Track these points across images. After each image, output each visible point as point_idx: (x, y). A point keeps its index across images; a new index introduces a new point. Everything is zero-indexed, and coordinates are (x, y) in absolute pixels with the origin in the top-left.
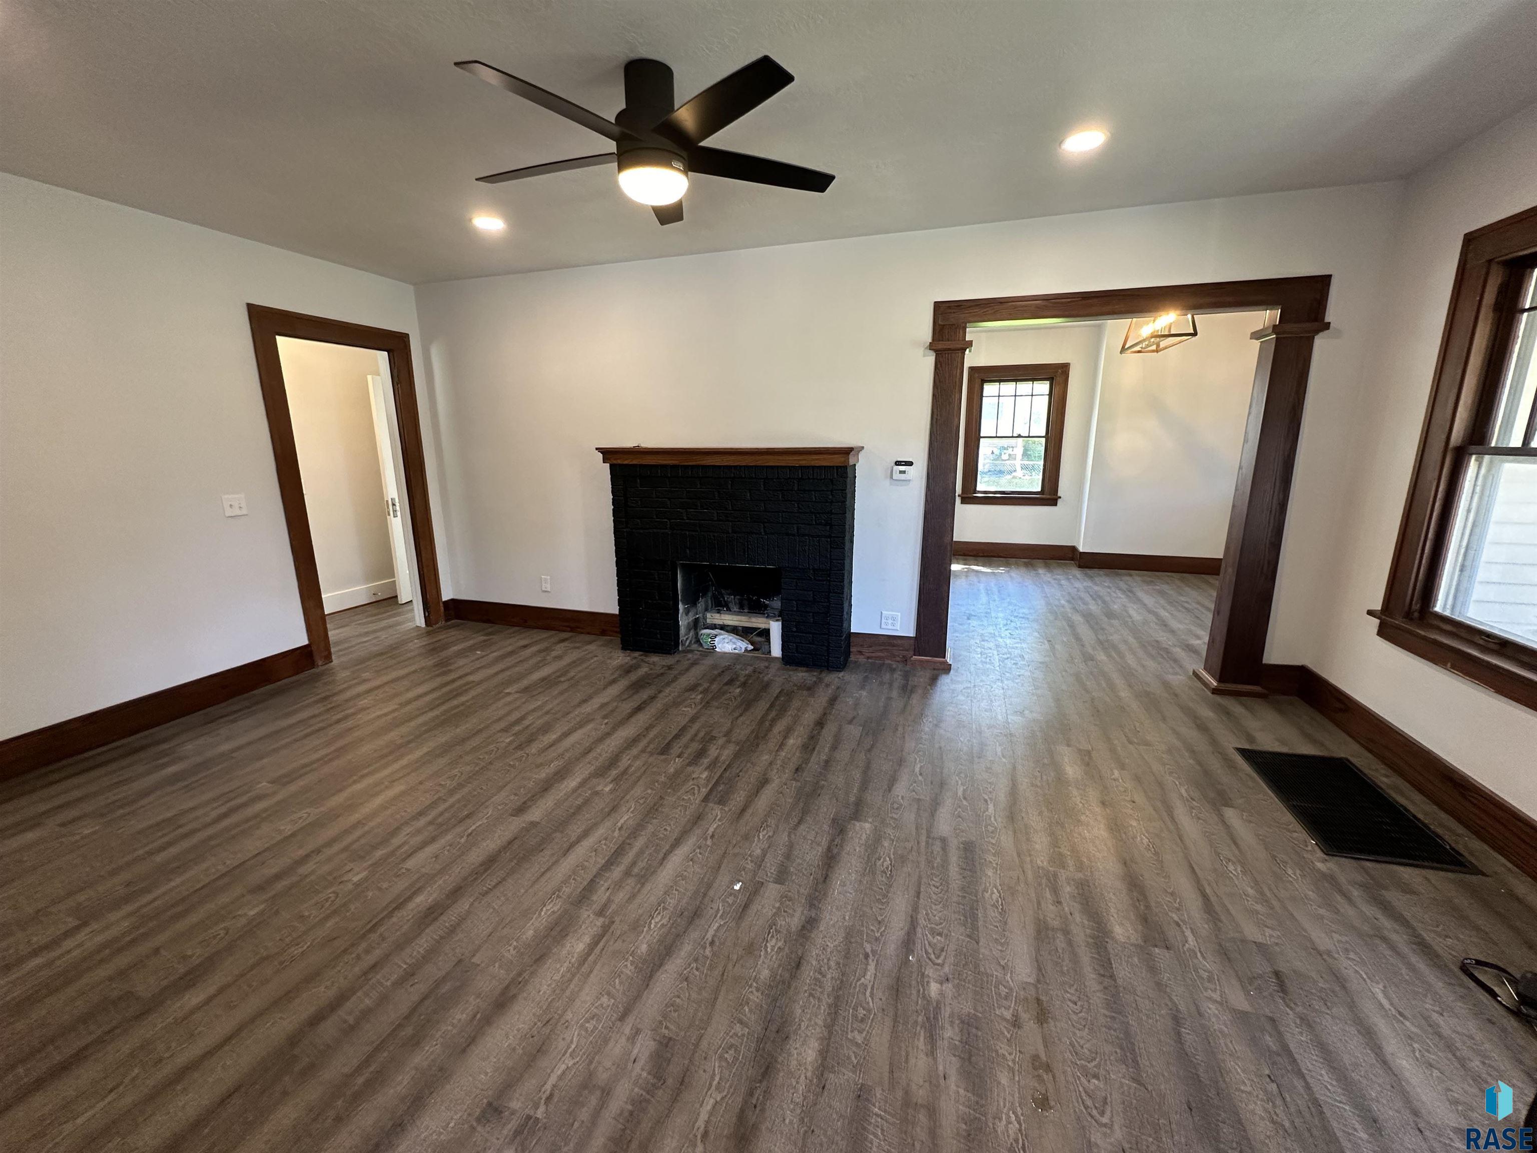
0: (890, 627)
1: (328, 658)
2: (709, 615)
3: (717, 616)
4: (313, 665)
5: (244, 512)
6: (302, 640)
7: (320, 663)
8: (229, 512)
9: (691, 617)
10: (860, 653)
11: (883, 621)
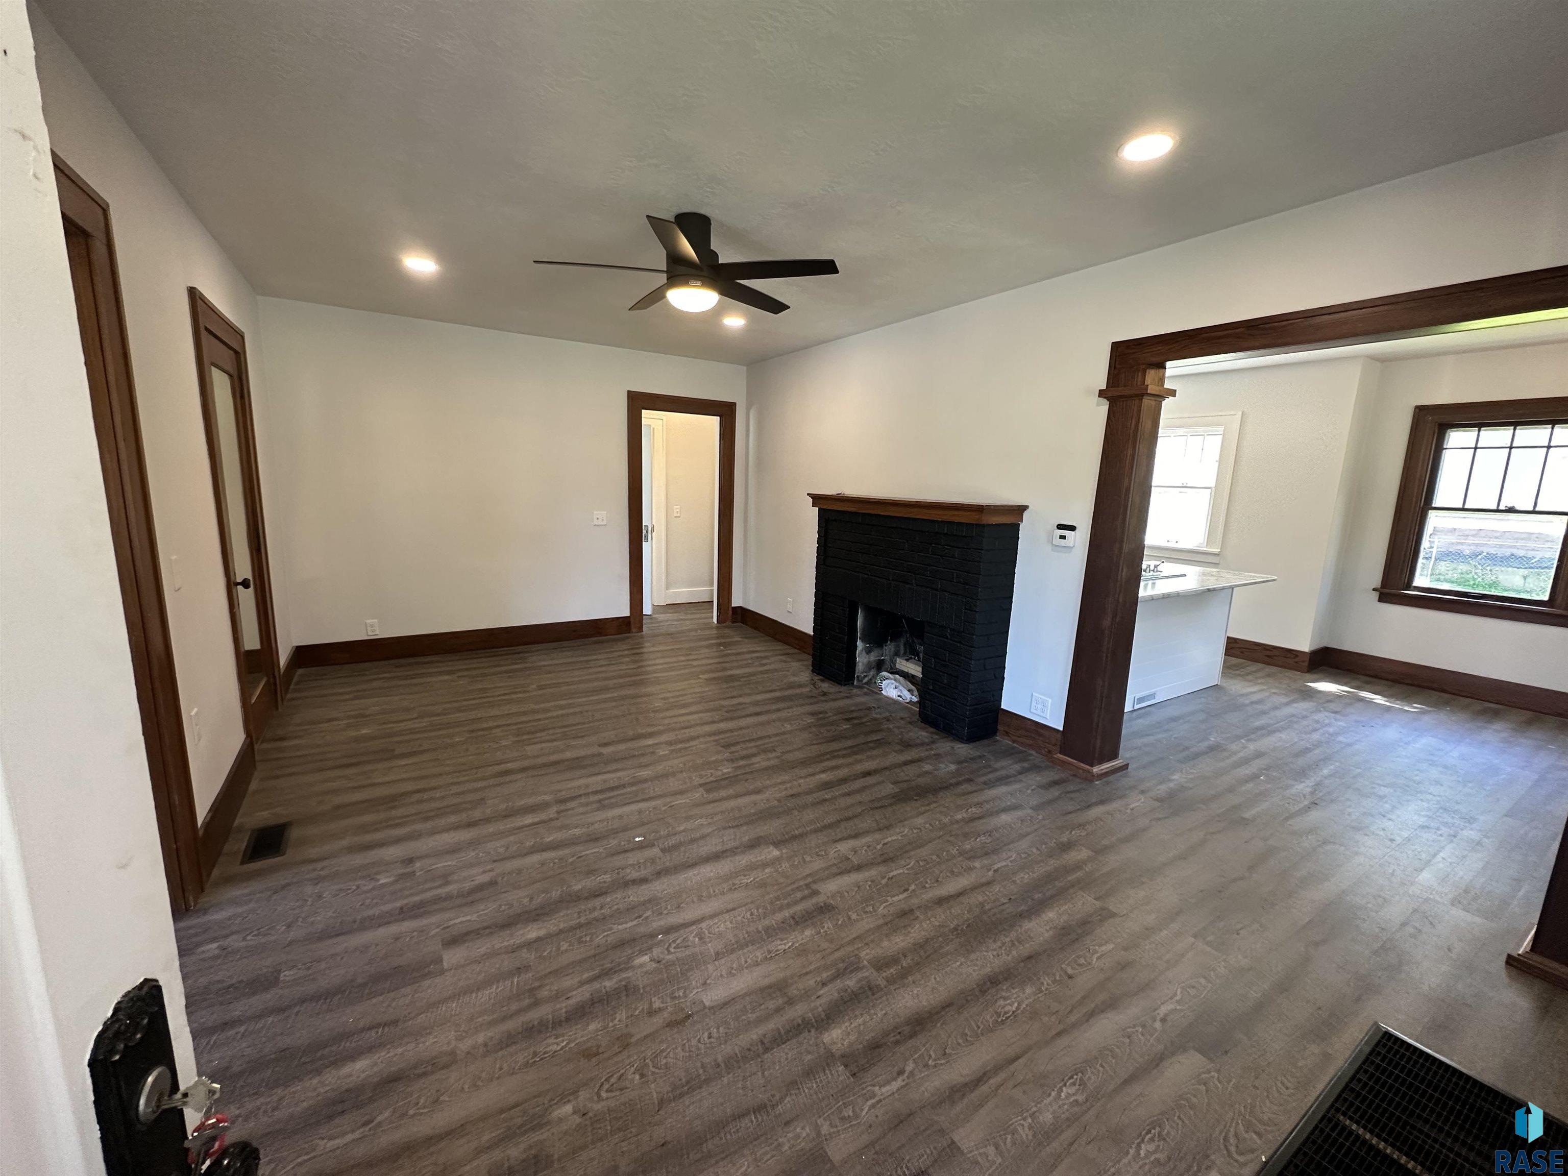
0: (1039, 712)
1: (640, 629)
2: (898, 660)
3: (904, 662)
4: (629, 631)
5: (604, 523)
6: (626, 613)
7: (634, 630)
8: (596, 522)
9: (873, 657)
10: (1007, 733)
11: (1034, 704)
